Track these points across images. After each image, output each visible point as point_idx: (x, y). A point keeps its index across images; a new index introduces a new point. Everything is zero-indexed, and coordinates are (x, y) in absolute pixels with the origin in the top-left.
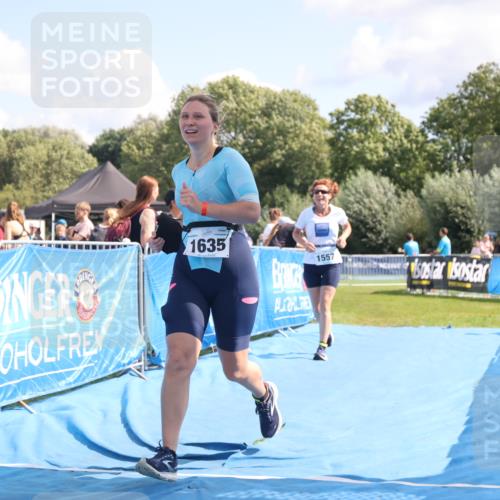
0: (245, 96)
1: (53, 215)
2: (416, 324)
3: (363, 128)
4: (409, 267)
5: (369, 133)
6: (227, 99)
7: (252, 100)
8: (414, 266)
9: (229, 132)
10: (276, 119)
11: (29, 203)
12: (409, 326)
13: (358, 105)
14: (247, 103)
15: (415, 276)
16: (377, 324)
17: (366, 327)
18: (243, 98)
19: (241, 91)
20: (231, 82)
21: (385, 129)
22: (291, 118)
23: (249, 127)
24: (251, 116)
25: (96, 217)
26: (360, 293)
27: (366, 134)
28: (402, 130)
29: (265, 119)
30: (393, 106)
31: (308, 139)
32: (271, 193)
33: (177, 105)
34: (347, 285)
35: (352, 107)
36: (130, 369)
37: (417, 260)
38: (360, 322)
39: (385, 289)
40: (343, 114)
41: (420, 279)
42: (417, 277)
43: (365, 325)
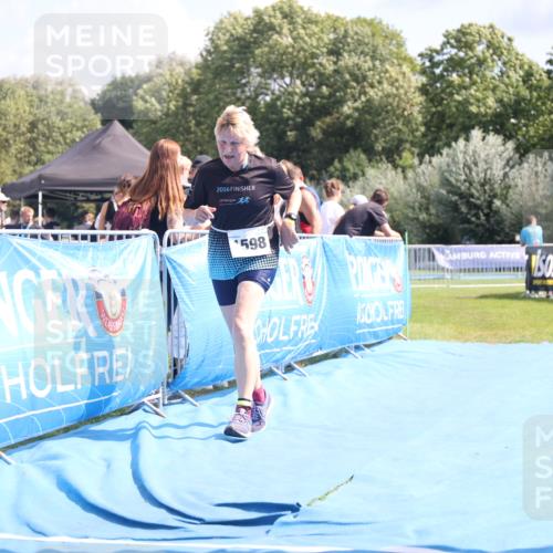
0: (304, 28)
1: (40, 194)
2: (535, 340)
3: (466, 71)
4: (529, 261)
5: (475, 76)
6: (279, 33)
7: (315, 33)
8: (536, 260)
9: (283, 78)
10: (348, 60)
11: (10, 179)
12: (527, 342)
13: (461, 38)
14: (306, 38)
15: (536, 274)
16: (481, 339)
17: (468, 344)
18: (302, 31)
19: (299, 20)
20: (286, 9)
21: (497, 71)
22: (368, 58)
23: (310, 71)
24: (314, 56)
25: (99, 197)
26: (462, 298)
27: (470, 78)
28: (521, 73)
29: (333, 58)
30: (510, 39)
31: (392, 84)
32: (341, 161)
33: (212, 40)
34: (445, 286)
35: (452, 41)
36: (143, 403)
37: (539, 252)
38: (461, 337)
39: (494, 292)
40: (438, 52)
41: (544, 278)
42: (540, 274)
43: (466, 341)
